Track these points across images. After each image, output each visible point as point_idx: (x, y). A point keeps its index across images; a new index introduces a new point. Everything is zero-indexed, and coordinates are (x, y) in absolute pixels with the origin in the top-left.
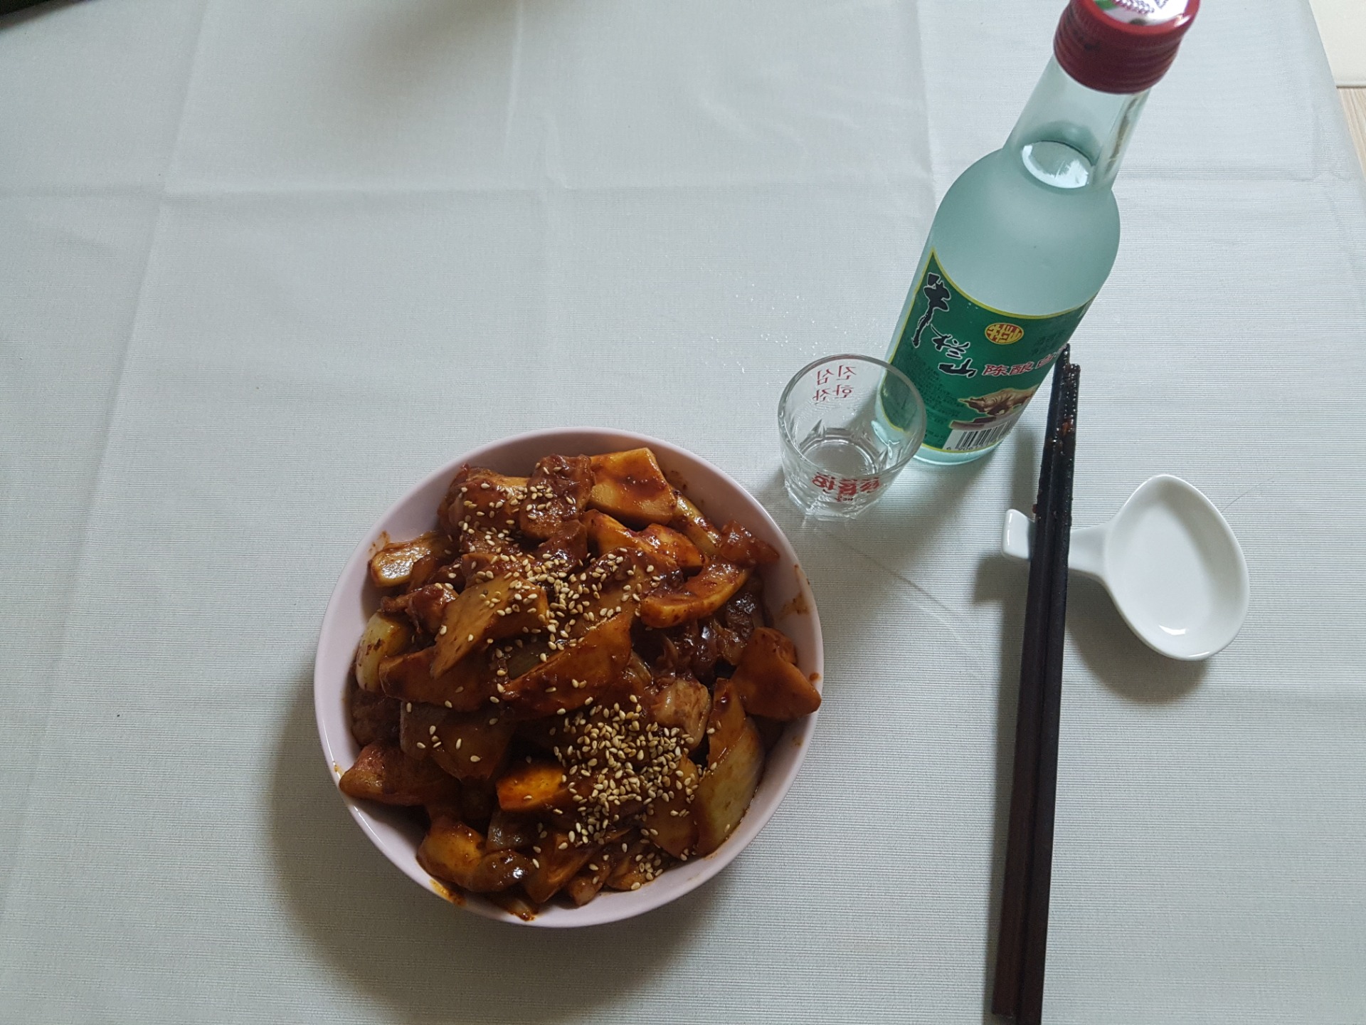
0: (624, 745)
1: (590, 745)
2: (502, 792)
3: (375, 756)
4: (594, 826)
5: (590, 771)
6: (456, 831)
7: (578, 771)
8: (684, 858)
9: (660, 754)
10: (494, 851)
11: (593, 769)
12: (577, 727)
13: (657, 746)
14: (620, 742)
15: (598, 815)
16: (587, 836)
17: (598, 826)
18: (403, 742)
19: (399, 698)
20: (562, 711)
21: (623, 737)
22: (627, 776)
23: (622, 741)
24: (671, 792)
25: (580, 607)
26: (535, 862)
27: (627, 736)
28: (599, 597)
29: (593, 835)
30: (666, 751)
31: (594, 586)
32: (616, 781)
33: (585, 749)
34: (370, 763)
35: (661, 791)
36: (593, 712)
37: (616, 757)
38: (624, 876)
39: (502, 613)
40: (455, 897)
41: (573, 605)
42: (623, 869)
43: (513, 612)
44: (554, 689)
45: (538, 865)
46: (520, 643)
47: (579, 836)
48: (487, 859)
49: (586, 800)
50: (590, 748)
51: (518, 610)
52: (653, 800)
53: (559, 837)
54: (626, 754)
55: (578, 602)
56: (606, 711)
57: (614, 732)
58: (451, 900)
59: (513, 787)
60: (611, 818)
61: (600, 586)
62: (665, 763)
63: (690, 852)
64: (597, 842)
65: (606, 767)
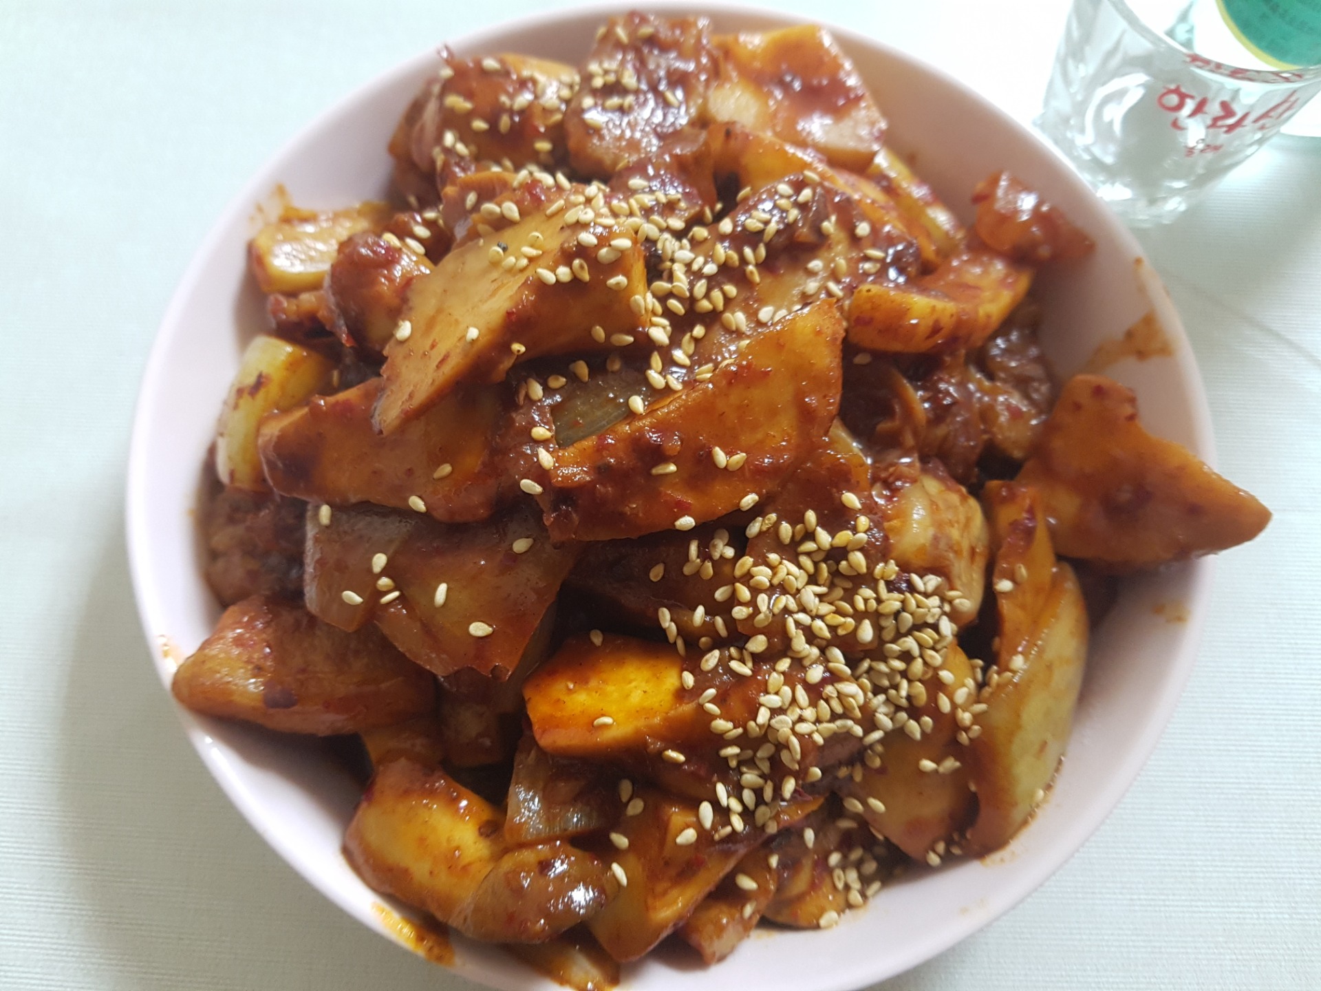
0: (825, 608)
1: (753, 603)
2: (539, 708)
3: (249, 626)
4: (758, 792)
5: (750, 664)
6: (432, 793)
7: (724, 662)
8: (934, 859)
9: (903, 630)
10: (522, 846)
11: (757, 659)
12: (715, 563)
13: (897, 615)
14: (817, 600)
15: (765, 767)
16: (741, 815)
17: (768, 793)
18: (311, 593)
19: (304, 498)
20: (686, 522)
21: (823, 590)
22: (833, 677)
23: (821, 597)
24: (927, 720)
25: (717, 295)
26: (617, 870)
27: (832, 586)
28: (757, 278)
29: (753, 812)
30: (919, 626)
31: (748, 251)
32: (809, 688)
33: (740, 612)
34: (238, 641)
35: (903, 716)
36: (755, 528)
37: (811, 636)
38: (801, 898)
39: (550, 277)
40: (430, 944)
41: (703, 290)
42: (801, 883)
43: (576, 280)
44: (672, 468)
45: (624, 880)
46: (582, 369)
47: (722, 813)
48: (507, 863)
49: (740, 730)
50: (751, 609)
51: (586, 277)
52: (887, 734)
53: (676, 815)
54: (832, 628)
55: (713, 281)
56: (786, 529)
57: (804, 577)
58: (421, 952)
59: (563, 698)
60: (800, 775)
61: (762, 251)
62: (916, 650)
63: (948, 850)
64: (763, 827)
65: (785, 655)
